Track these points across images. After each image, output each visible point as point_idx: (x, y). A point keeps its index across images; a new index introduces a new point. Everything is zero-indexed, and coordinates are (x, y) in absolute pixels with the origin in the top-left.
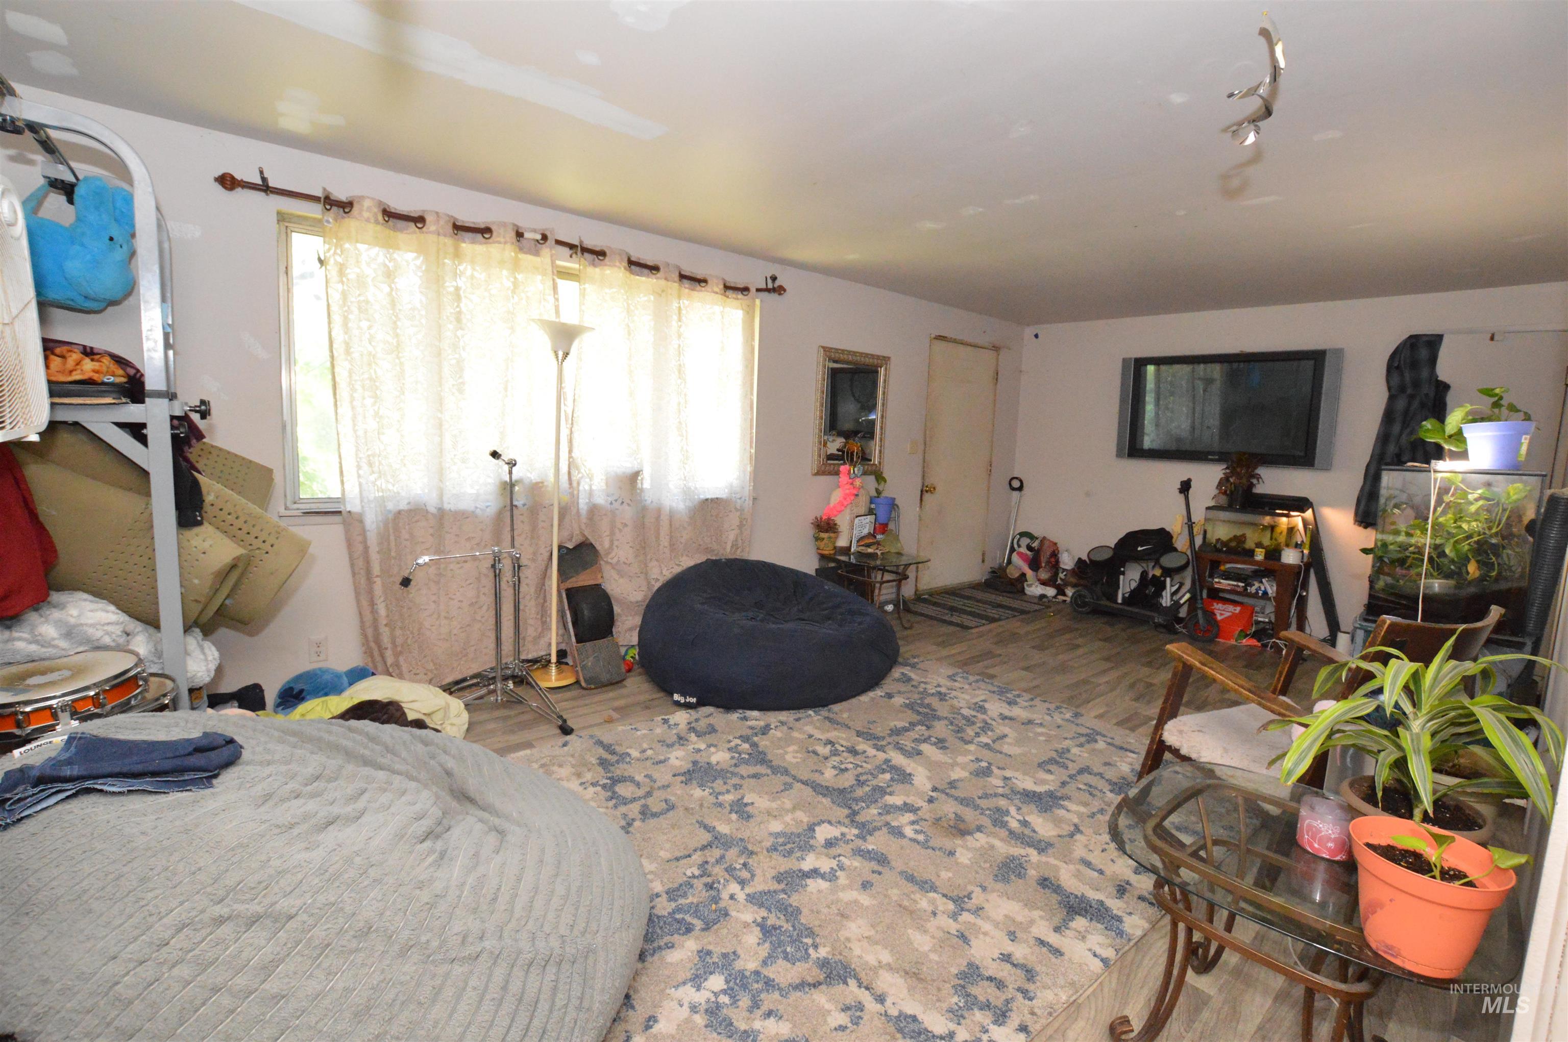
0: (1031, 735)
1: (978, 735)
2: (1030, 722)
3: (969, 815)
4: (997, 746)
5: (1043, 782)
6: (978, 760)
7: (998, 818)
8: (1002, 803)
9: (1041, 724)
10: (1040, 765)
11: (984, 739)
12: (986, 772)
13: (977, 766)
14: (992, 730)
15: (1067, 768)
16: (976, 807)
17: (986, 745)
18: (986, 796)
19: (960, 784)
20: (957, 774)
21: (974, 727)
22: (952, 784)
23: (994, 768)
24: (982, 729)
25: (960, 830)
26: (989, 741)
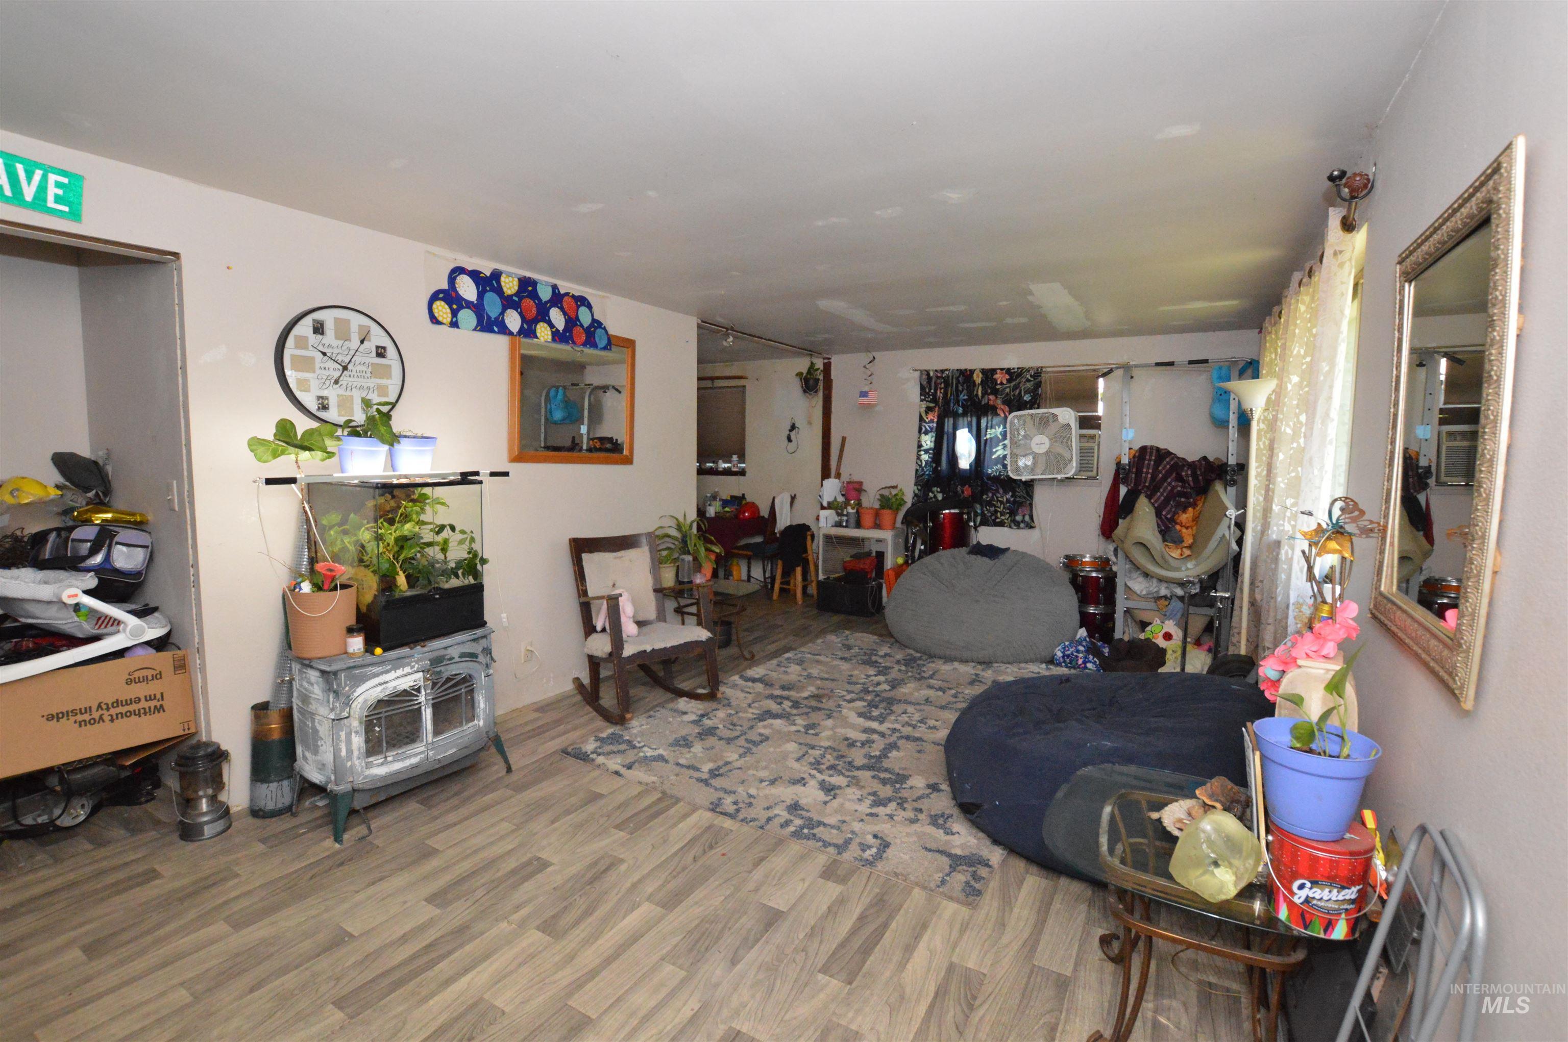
0: (773, 766)
1: (823, 756)
2: (773, 782)
3: (814, 703)
4: (805, 749)
5: (765, 727)
6: (816, 735)
7: (796, 704)
8: (794, 711)
9: (762, 781)
10: (767, 739)
11: (817, 753)
12: (808, 727)
13: (817, 731)
14: (810, 763)
15: (746, 740)
16: (810, 707)
17: (813, 748)
18: (807, 714)
19: (825, 717)
20: (829, 723)
21: (828, 764)
22: (829, 717)
23: (803, 730)
24: (819, 763)
25: (817, 697)
26: (810, 751)
